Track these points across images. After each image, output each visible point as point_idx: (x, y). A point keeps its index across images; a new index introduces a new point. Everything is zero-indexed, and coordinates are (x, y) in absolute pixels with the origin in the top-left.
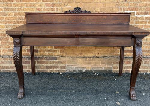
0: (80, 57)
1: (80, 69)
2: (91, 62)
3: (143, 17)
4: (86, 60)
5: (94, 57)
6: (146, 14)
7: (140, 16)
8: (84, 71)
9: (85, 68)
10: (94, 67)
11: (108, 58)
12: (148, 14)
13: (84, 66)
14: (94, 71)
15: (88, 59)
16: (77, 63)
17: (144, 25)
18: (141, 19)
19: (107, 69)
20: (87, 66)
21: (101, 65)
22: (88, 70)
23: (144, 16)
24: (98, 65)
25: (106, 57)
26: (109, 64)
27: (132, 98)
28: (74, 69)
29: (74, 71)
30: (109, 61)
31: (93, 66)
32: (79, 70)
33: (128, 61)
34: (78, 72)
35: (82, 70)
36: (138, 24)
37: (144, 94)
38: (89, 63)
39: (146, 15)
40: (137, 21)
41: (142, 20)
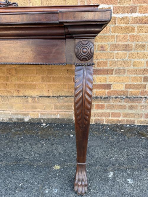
0: (17, 97)
1: (20, 117)
2: (37, 105)
3: (127, 17)
4: (27, 102)
5: (40, 97)
6: (133, 10)
7: (120, 16)
8: (26, 120)
9: (28, 115)
10: (43, 114)
11: (66, 99)
12: (138, 10)
13: (24, 111)
14: (44, 120)
15: (30, 100)
16: (12, 107)
17: (129, 34)
18: (122, 21)
19: (65, 117)
20: (30, 111)
21: (53, 110)
22: (33, 119)
23: (129, 15)
24: (49, 111)
25: (62, 96)
26: (68, 109)
27: (76, 188)
28: (10, 117)
29: (10, 119)
30: (66, 104)
31: (42, 112)
32: (18, 119)
33: (100, 103)
34: (16, 121)
35: (23, 119)
36: (116, 34)
37: (111, 175)
38: (34, 108)
39: (133, 14)
40: (115, 27)
41: (124, 25)
